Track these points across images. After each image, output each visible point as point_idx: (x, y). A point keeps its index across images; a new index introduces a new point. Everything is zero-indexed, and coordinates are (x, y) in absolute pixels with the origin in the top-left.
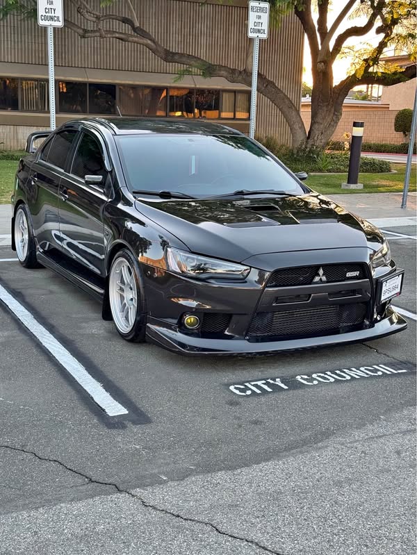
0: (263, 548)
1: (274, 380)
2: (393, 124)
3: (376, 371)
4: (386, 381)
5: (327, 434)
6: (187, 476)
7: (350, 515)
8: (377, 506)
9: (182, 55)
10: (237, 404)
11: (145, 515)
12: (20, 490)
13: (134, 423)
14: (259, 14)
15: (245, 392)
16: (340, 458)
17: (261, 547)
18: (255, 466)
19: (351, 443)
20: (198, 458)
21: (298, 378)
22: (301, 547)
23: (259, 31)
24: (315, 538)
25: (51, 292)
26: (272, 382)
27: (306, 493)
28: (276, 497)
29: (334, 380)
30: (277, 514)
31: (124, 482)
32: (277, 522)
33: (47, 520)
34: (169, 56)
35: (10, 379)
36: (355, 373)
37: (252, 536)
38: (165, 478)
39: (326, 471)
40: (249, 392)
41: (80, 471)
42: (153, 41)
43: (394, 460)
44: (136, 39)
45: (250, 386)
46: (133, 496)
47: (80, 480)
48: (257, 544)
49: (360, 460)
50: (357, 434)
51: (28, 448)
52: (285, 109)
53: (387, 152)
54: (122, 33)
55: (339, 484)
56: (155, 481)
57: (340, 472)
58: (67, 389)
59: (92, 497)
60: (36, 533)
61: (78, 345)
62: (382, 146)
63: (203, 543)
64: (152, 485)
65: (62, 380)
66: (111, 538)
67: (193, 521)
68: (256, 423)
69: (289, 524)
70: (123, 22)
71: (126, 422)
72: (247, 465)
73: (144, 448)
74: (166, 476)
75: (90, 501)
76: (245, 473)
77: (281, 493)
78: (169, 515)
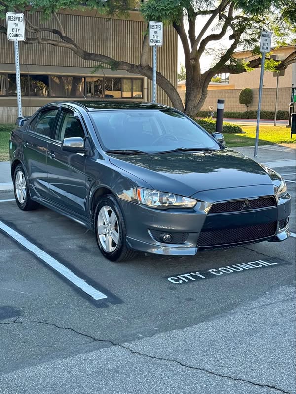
0: (211, 373)
1: (195, 273)
2: (238, 99)
3: (258, 264)
4: (265, 270)
5: (235, 305)
6: (154, 334)
7: (259, 352)
8: (275, 345)
9: (96, 55)
10: (175, 289)
11: (134, 358)
12: (52, 347)
13: (113, 303)
14: (156, 30)
15: (178, 281)
16: (246, 319)
17: (210, 372)
18: (195, 326)
19: (251, 309)
20: (158, 323)
21: (210, 271)
22: (234, 372)
23: (156, 41)
24: (241, 366)
25: (33, 222)
26: (194, 274)
27: (230, 340)
28: (212, 343)
29: (232, 271)
30: (215, 354)
31: (116, 340)
32: (216, 358)
33: (74, 364)
34: (87, 56)
35: (24, 280)
36: (245, 266)
37: (202, 367)
38: (141, 336)
39: (240, 327)
40: (181, 281)
41: (87, 334)
42: (76, 45)
43: (279, 319)
44: (64, 45)
45: (180, 277)
46: (124, 347)
47: (88, 340)
48: (207, 371)
49: (259, 319)
50: (254, 304)
51: (49, 322)
52: (169, 91)
53: (235, 118)
54: (53, 41)
55: (249, 334)
56: (135, 338)
57: (248, 327)
58: (63, 284)
59: (99, 349)
60: (69, 372)
61: (62, 256)
62: (232, 113)
63: (174, 372)
64: (134, 340)
65: (58, 279)
66: (117, 372)
67: (165, 360)
68: (190, 300)
69: (223, 358)
70: (54, 33)
71: (107, 303)
72: (190, 325)
73: (123, 318)
74: (141, 334)
75: (98, 352)
76: (190, 331)
77: (215, 341)
78: (149, 357)
